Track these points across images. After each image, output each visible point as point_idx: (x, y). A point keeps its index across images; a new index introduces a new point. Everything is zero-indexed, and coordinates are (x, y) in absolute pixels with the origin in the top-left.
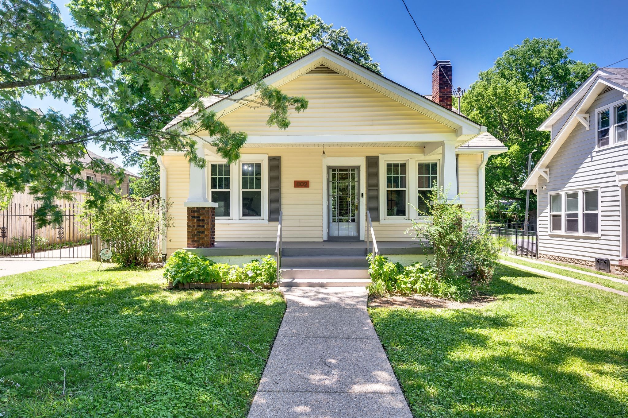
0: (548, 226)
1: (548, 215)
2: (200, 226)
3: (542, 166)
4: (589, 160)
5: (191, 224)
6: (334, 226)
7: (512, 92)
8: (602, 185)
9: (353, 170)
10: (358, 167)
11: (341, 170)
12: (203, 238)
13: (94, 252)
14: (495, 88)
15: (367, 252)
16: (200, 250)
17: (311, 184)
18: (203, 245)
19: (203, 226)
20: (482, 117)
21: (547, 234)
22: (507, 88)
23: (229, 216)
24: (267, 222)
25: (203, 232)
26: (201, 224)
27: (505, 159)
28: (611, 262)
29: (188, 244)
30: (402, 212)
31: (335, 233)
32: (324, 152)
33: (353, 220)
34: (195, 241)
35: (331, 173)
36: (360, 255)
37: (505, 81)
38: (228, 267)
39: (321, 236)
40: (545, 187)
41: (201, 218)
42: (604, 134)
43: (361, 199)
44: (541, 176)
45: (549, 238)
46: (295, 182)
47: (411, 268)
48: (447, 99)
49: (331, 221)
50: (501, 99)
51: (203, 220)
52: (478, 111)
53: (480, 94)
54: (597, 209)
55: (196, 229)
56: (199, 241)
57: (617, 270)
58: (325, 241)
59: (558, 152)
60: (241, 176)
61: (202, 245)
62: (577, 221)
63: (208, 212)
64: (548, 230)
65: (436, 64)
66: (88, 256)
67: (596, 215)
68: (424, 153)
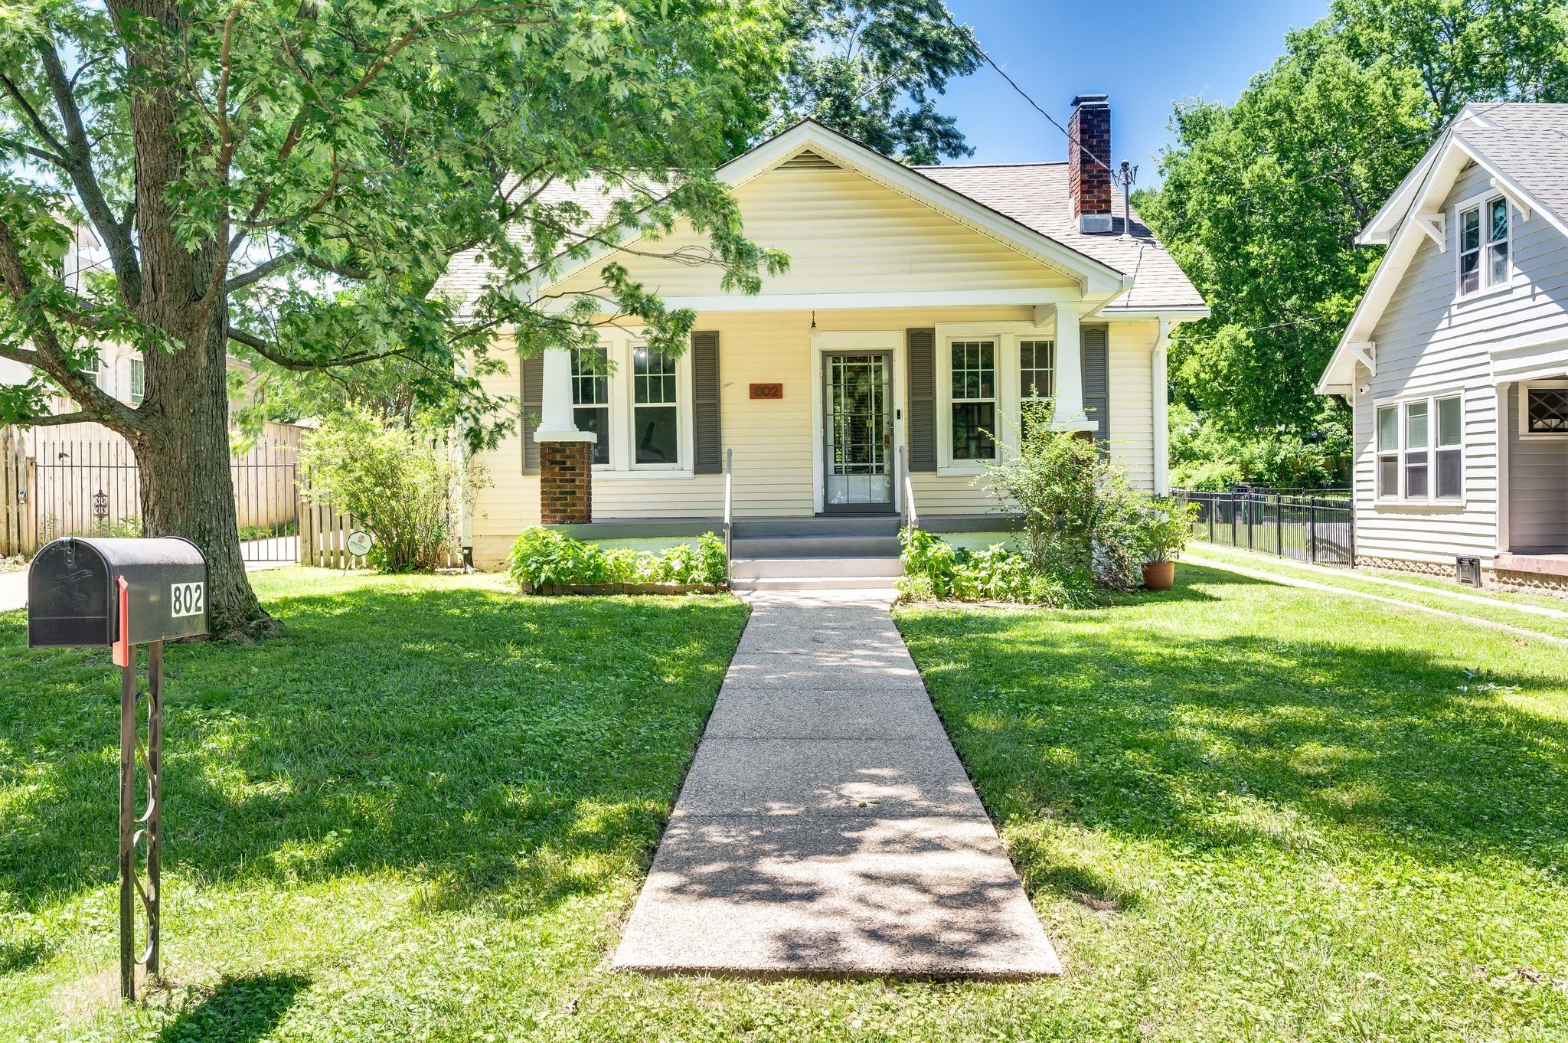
0: (1374, 485)
1: (1374, 457)
2: (566, 481)
3: (1357, 334)
4: (1444, 324)
5: (548, 476)
6: (839, 483)
7: (1374, 98)
8: (1468, 384)
9: (878, 359)
10: (889, 354)
11: (851, 359)
12: (574, 505)
13: (304, 548)
14: (1323, 89)
15: (899, 526)
16: (567, 528)
17: (785, 391)
18: (574, 517)
19: (573, 481)
20: (1289, 174)
21: (1371, 505)
22: (1361, 86)
23: (607, 462)
24: (691, 474)
25: (574, 493)
26: (568, 477)
27: (1354, 300)
28: (1483, 564)
29: (543, 516)
30: (988, 451)
31: (838, 498)
32: (814, 325)
33: (880, 469)
34: (557, 511)
35: (830, 365)
36: (888, 535)
37: (1355, 65)
38: (633, 554)
39: (809, 504)
40: (1366, 388)
41: (568, 464)
42: (1470, 262)
43: (896, 421)
44: (1359, 363)
45: (1375, 514)
46: (752, 386)
47: (983, 554)
48: (1099, 187)
49: (831, 471)
50: (1342, 116)
51: (573, 469)
52: (1275, 157)
53: (1278, 105)
54: (1458, 441)
55: (559, 487)
56: (564, 511)
57: (1492, 580)
58: (817, 515)
59: (1392, 303)
60: (632, 376)
61: (571, 519)
62: (1424, 470)
63: (581, 451)
64: (1373, 495)
65: (1077, 101)
66: (291, 556)
67: (1458, 453)
68: (1033, 320)
